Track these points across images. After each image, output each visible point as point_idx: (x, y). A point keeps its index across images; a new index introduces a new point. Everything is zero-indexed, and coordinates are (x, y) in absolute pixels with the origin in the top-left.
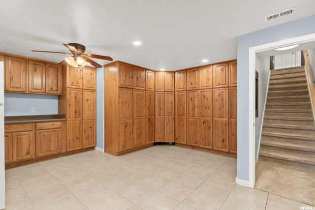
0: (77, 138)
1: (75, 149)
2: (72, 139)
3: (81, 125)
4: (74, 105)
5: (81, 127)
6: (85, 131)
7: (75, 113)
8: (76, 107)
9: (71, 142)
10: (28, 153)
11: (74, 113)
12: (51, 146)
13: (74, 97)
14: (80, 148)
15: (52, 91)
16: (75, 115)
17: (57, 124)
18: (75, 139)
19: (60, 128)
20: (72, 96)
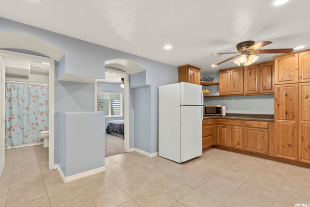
0: (290, 146)
1: (287, 157)
2: (281, 144)
3: (296, 130)
4: (284, 105)
5: (295, 133)
6: (302, 138)
7: (286, 113)
8: (287, 106)
9: (281, 147)
10: (238, 144)
11: (284, 114)
12: (257, 145)
13: (284, 95)
14: (294, 159)
15: (265, 90)
16: (286, 117)
17: (264, 124)
18: (285, 145)
19: (267, 129)
20: (281, 93)
